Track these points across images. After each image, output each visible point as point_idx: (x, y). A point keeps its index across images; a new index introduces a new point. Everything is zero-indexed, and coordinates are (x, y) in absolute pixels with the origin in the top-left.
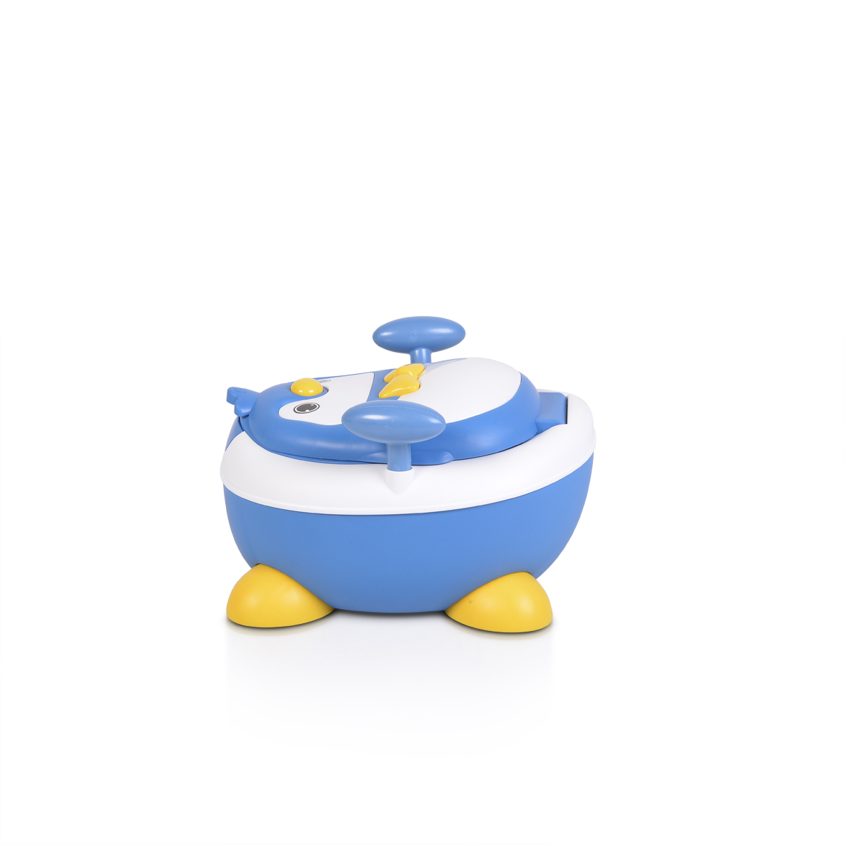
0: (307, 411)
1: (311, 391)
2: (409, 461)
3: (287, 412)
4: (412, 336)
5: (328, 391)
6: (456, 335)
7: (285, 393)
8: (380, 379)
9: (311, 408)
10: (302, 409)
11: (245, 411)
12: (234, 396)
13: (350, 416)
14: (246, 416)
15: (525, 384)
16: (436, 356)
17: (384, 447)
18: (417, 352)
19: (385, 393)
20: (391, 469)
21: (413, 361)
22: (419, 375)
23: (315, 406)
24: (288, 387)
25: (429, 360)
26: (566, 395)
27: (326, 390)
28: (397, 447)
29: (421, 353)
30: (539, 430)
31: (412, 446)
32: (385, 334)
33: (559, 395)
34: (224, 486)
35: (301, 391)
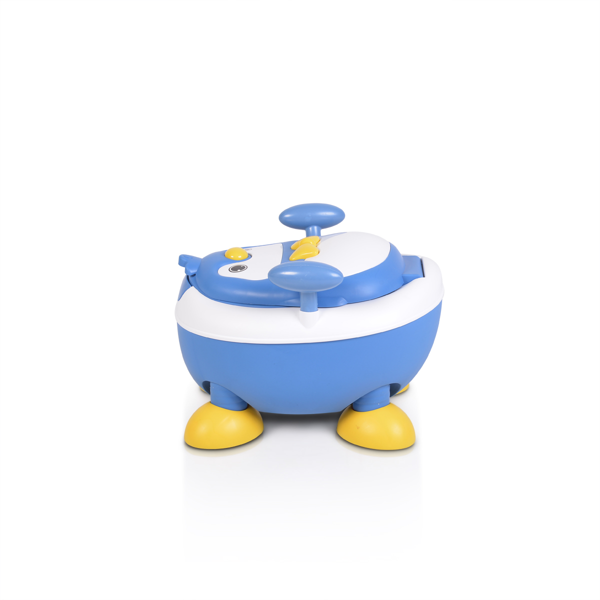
0: (239, 270)
1: (240, 257)
2: (316, 304)
3: (224, 271)
4: (308, 217)
5: (251, 256)
6: (338, 216)
7: (221, 258)
8: (288, 248)
9: (242, 268)
10: (235, 269)
11: (192, 272)
12: (184, 261)
13: (273, 273)
14: (194, 275)
15: (393, 250)
16: (324, 232)
17: (298, 295)
18: (311, 228)
19: (294, 257)
20: (303, 310)
21: (308, 235)
22: (317, 244)
23: (244, 267)
24: (223, 253)
25: (319, 234)
26: (420, 257)
27: (250, 256)
28: (307, 295)
29: (313, 229)
30: (405, 281)
31: (318, 293)
32: (287, 216)
33: (415, 257)
34: (178, 324)
35: (232, 257)
